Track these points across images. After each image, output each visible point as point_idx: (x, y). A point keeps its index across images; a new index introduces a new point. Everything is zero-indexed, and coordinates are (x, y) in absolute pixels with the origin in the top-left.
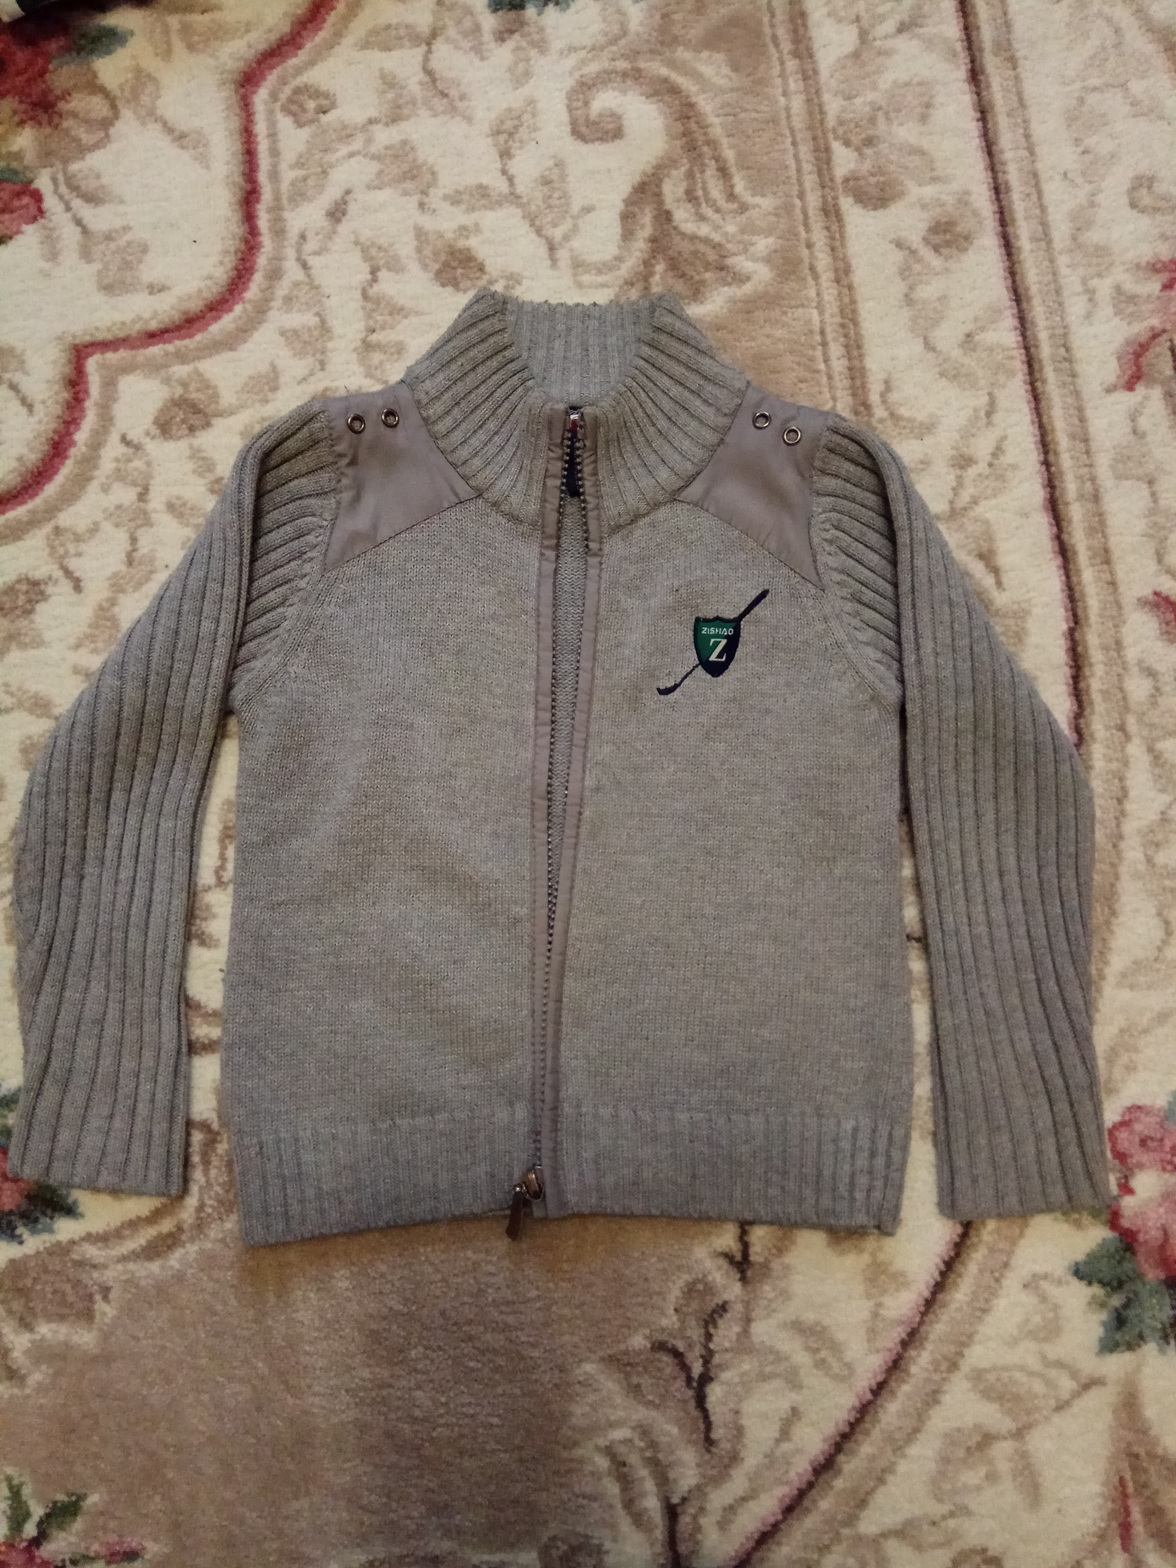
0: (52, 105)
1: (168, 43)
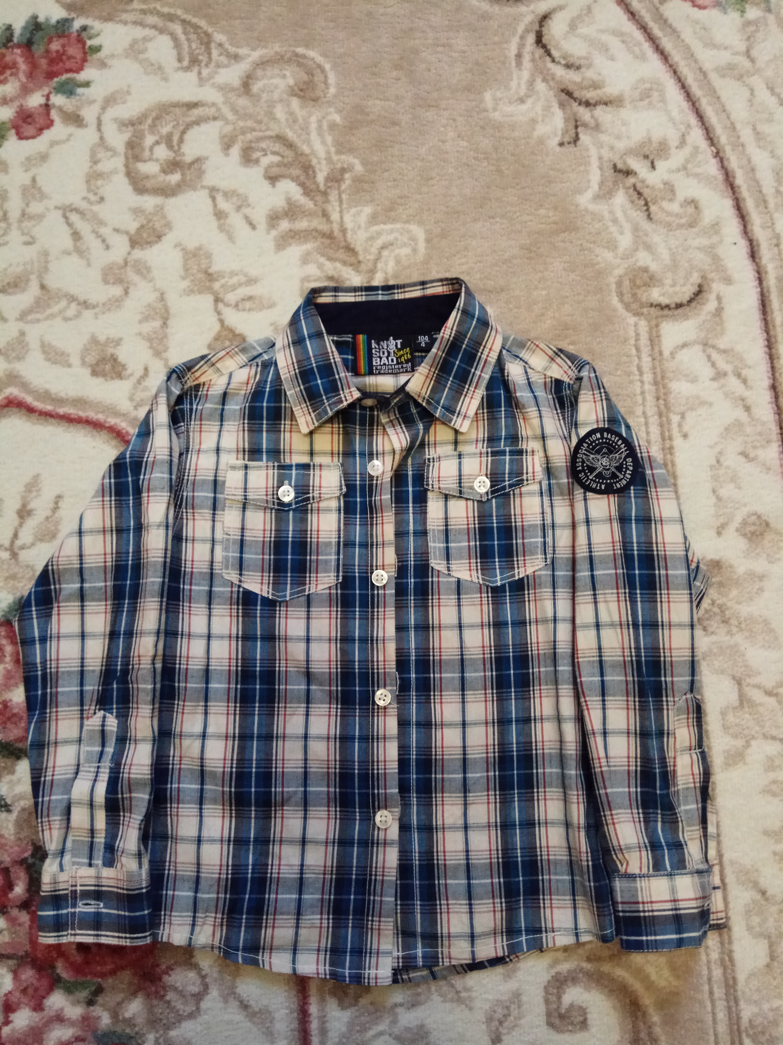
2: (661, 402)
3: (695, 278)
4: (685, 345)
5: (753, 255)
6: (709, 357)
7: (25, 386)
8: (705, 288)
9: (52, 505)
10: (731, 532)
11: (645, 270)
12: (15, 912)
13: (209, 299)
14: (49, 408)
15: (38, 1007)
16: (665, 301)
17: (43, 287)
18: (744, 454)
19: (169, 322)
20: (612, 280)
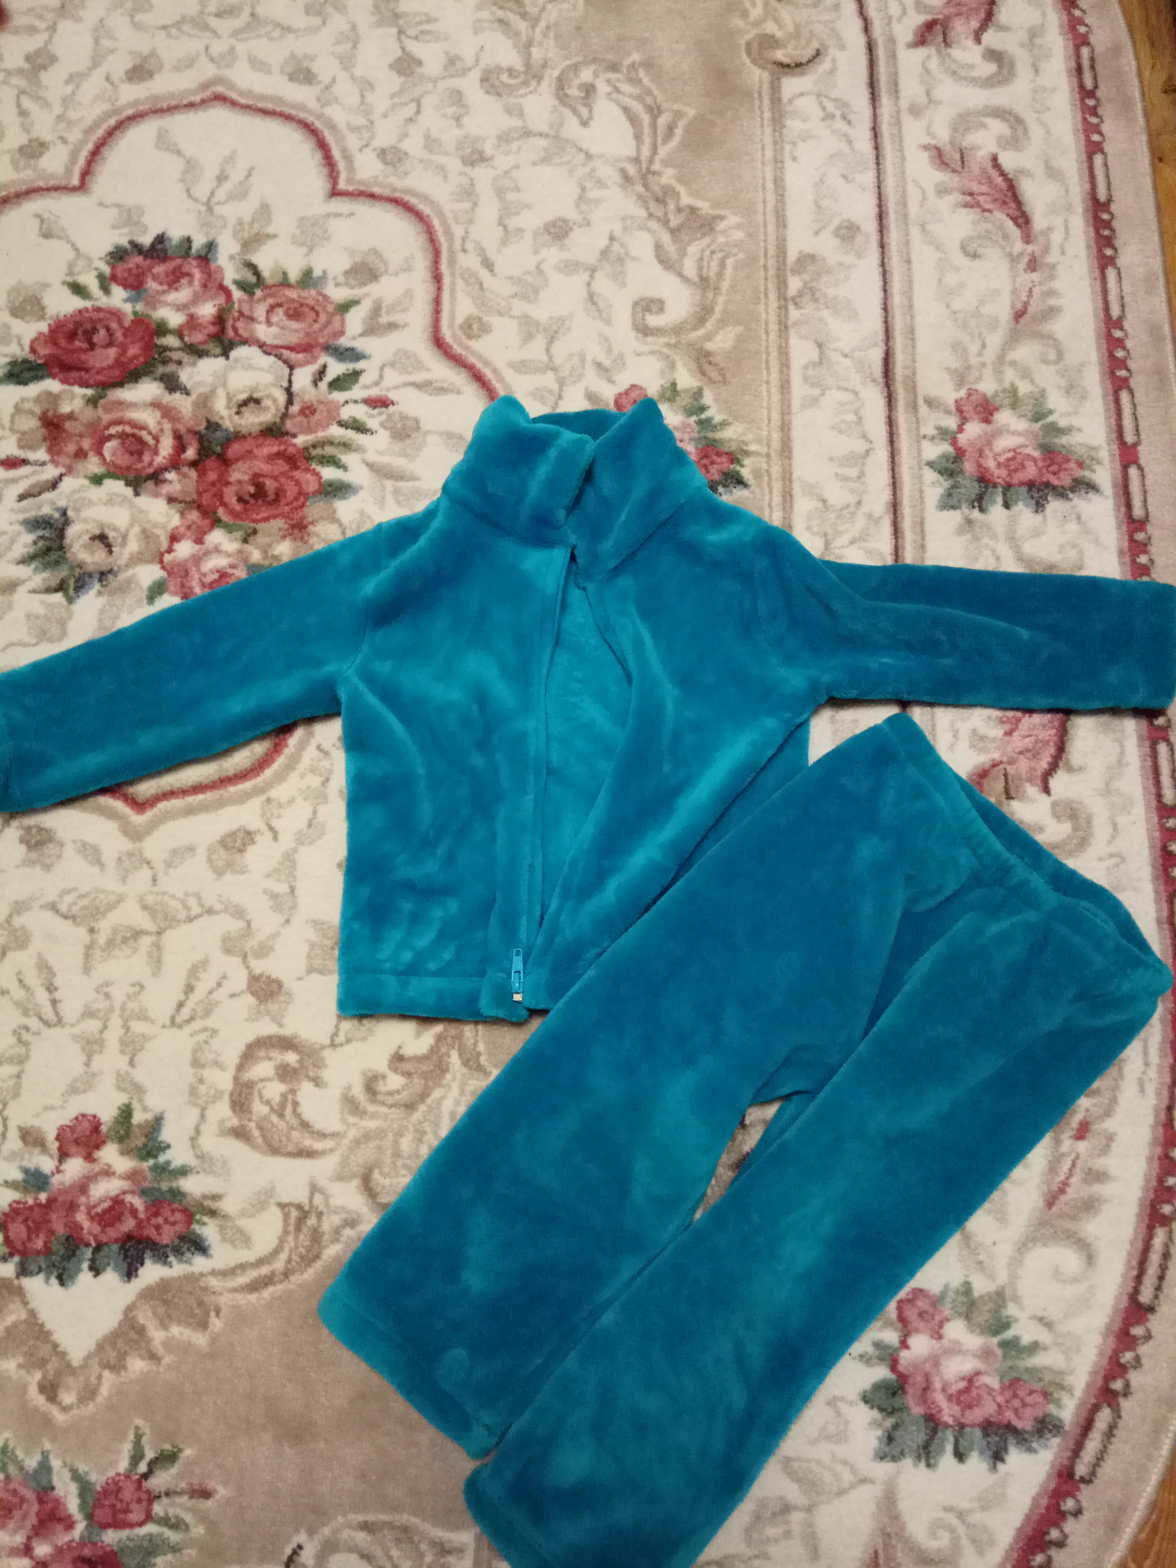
0: (305, 527)
1: (383, 498)
2: (777, 134)
3: (815, 45)
4: (802, 94)
5: (866, 29)
6: (820, 103)
7: (231, 86)
8: (822, 51)
9: (246, 173)
10: (826, 234)
11: (773, 37)
12: (185, 469)
13: (395, 31)
14: (251, 102)
15: (199, 541)
16: (786, 60)
17: (252, 15)
18: (845, 177)
19: (359, 46)
20: (743, 42)
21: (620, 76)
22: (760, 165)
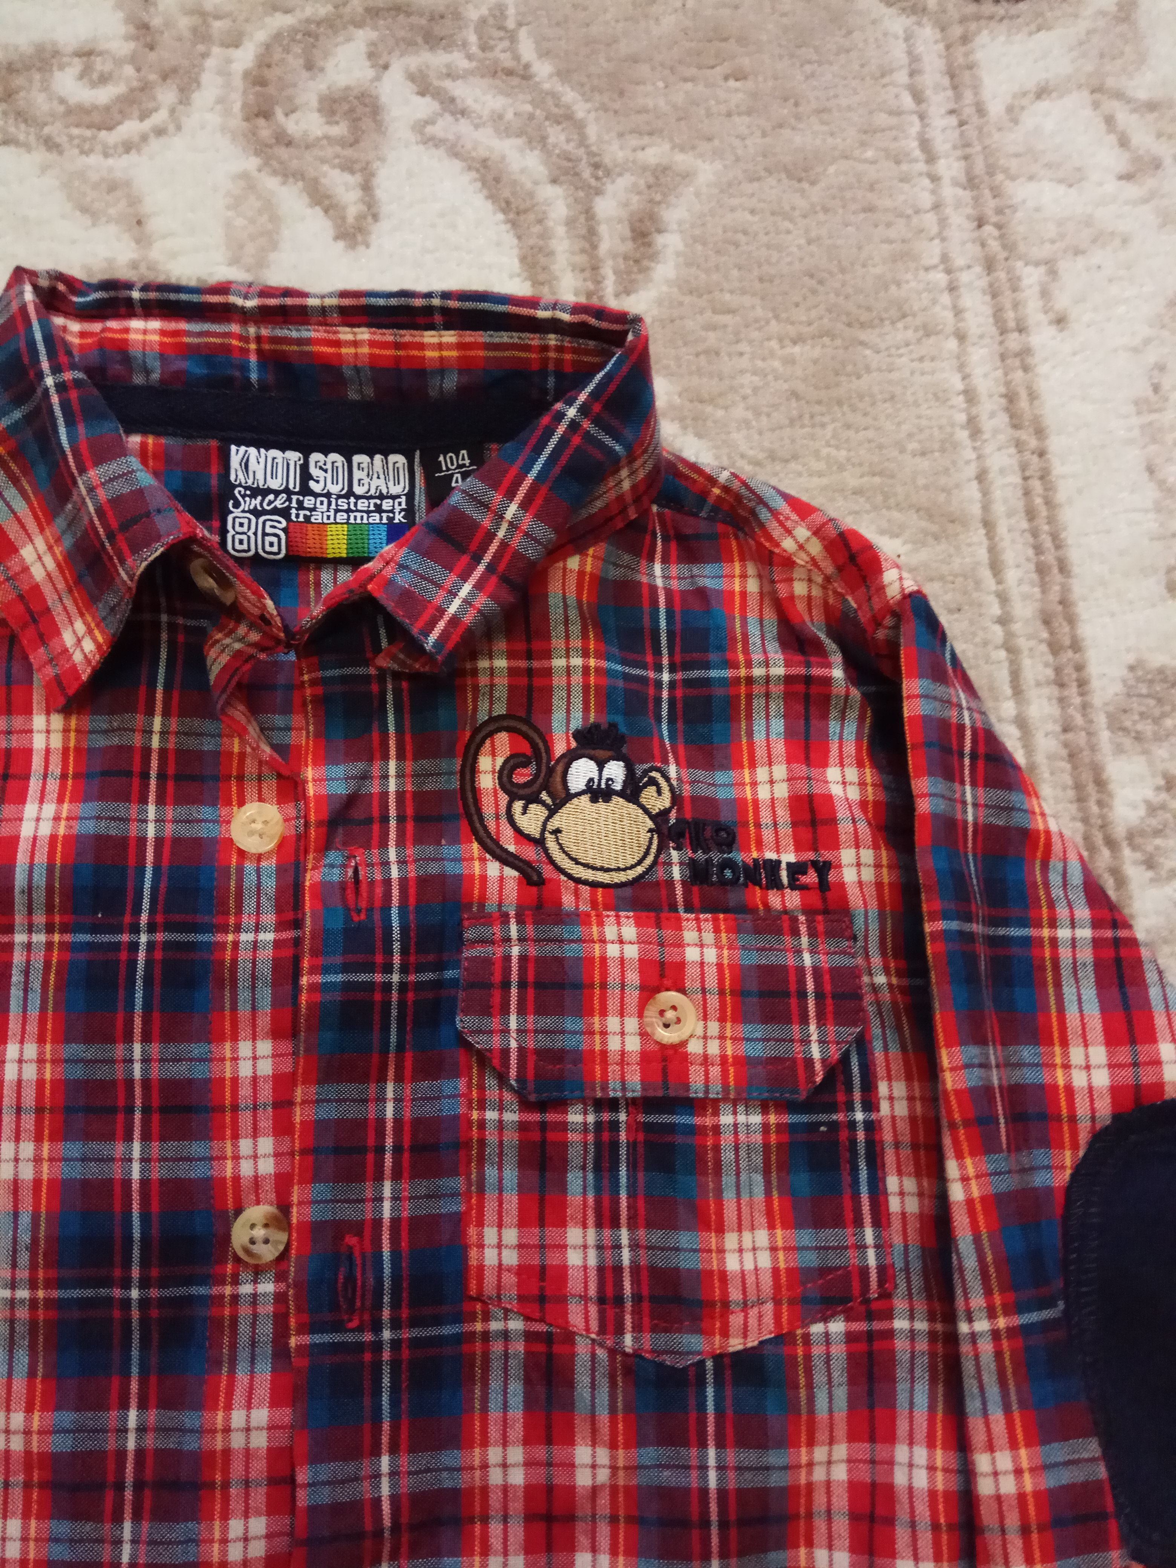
21: (458, 60)
22: (952, 344)
